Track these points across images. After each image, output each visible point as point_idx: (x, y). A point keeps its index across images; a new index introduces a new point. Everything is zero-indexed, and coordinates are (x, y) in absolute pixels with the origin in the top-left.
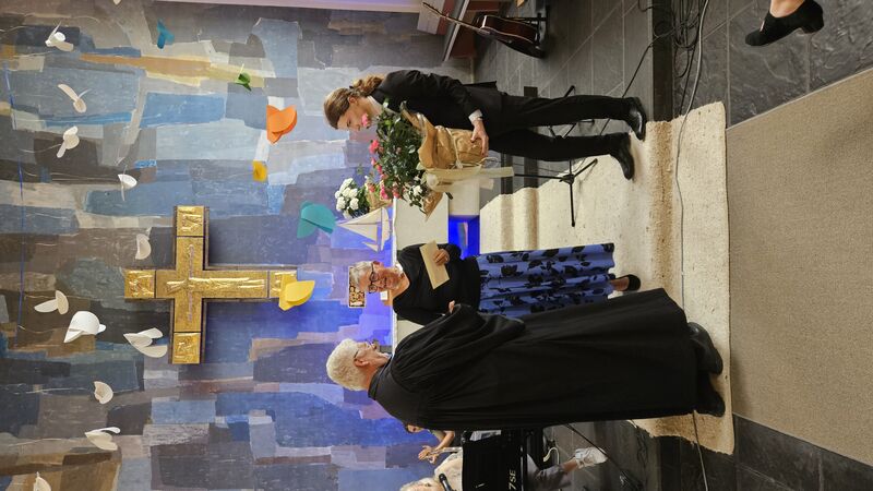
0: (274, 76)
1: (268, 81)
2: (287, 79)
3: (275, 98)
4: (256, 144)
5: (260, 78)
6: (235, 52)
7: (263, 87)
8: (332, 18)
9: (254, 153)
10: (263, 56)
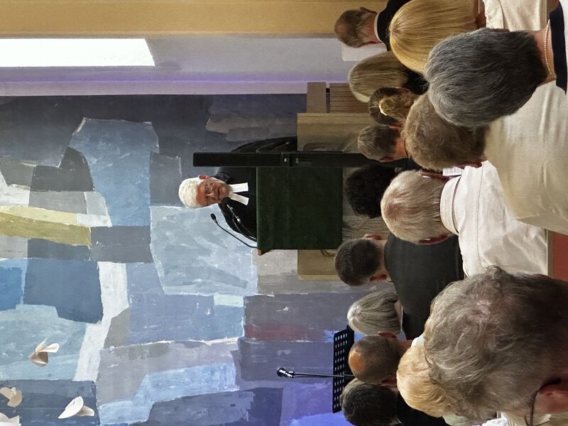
0: (109, 224)
1: (98, 232)
2: (132, 229)
3: (110, 265)
4: (78, 349)
5: (83, 229)
6: (41, 183)
7: (89, 244)
8: (212, 111)
9: (75, 366)
10: (90, 188)
